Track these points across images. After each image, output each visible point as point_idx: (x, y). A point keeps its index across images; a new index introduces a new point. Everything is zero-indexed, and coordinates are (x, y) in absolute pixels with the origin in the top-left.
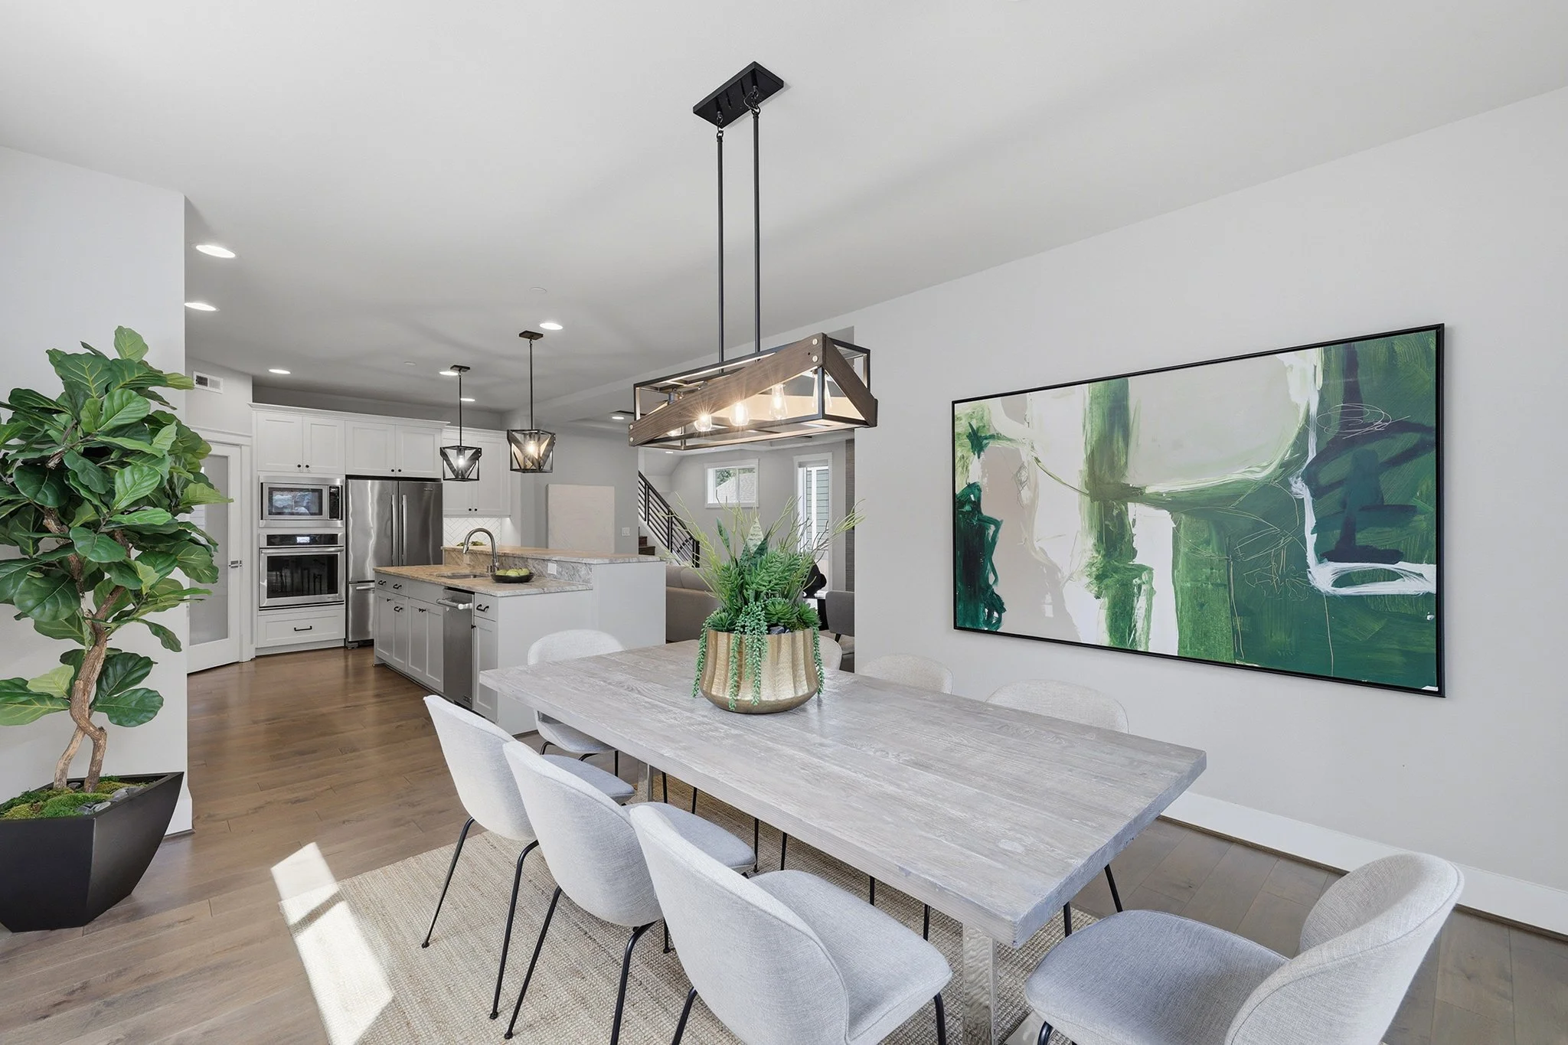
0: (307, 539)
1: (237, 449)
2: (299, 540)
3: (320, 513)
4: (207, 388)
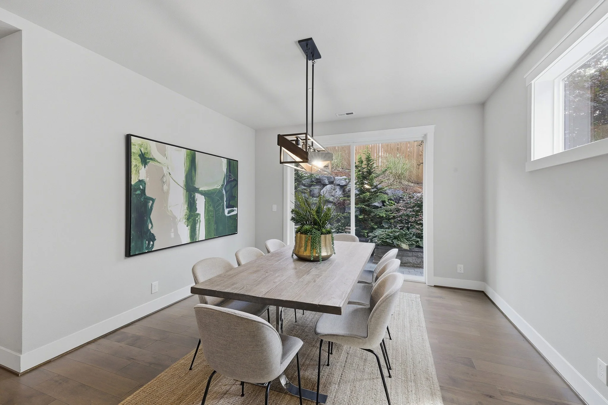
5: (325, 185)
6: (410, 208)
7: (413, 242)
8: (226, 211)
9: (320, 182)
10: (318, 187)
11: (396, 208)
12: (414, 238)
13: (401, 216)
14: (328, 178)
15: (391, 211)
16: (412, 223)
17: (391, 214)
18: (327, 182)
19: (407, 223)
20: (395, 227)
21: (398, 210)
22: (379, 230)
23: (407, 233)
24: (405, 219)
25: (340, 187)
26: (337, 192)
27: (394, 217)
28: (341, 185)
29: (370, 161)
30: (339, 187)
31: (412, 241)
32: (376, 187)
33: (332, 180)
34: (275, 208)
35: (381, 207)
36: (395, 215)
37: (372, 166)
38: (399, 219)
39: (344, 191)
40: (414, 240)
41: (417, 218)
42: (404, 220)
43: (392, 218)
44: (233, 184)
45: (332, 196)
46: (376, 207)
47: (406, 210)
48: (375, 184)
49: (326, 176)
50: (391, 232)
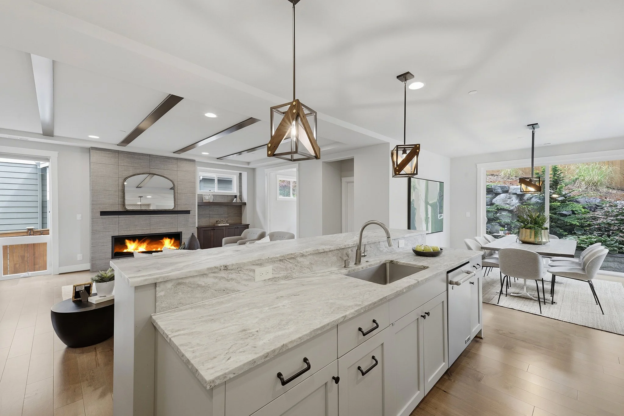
5: (497, 194)
6: (612, 216)
7: (616, 249)
8: (439, 215)
9: (492, 191)
10: (489, 196)
11: (592, 217)
12: (617, 244)
13: (599, 224)
14: (502, 188)
15: (585, 219)
16: (614, 231)
17: (586, 222)
18: (500, 191)
19: (609, 231)
20: (591, 234)
21: (595, 218)
22: (570, 236)
23: (606, 240)
24: (605, 227)
25: (517, 196)
26: (513, 200)
27: (589, 224)
28: (518, 194)
29: (557, 171)
30: (515, 196)
31: (613, 247)
32: (564, 196)
33: (506, 189)
34: (468, 214)
35: (570, 215)
36: (591, 223)
37: (559, 176)
38: (596, 227)
39: (521, 200)
40: (616, 246)
41: (622, 226)
42: (603, 228)
43: (586, 226)
44: (442, 198)
45: (508, 204)
46: (565, 215)
47: (606, 219)
48: (564, 193)
49: (499, 185)
50: (587, 239)
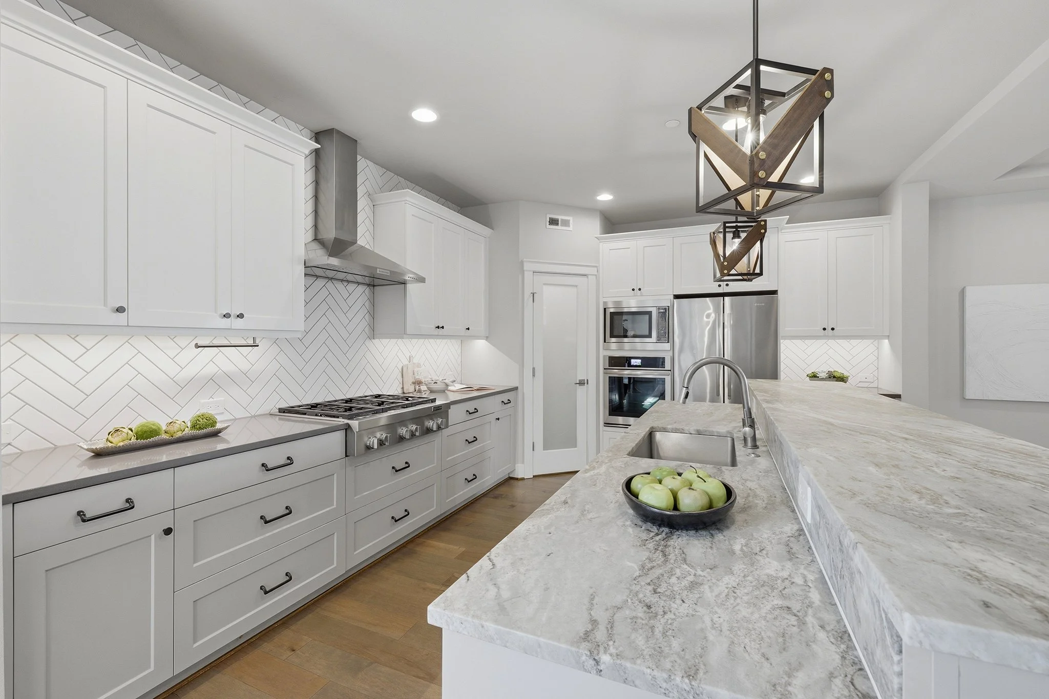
0: (638, 362)
1: (584, 279)
2: (633, 362)
3: (650, 336)
4: (559, 227)
